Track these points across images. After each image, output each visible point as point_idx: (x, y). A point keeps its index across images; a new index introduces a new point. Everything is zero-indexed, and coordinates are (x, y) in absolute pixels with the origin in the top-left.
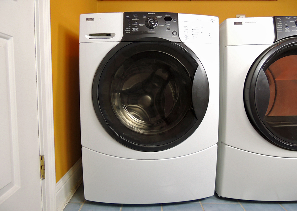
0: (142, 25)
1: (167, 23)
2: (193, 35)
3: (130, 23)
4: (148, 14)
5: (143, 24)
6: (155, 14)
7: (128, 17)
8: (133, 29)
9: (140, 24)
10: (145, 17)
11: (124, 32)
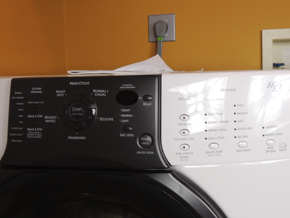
0: (50, 119)
1: (123, 110)
2: (209, 142)
3: (21, 113)
4: (71, 83)
5: (55, 117)
6: (88, 83)
7: (19, 95)
8: (29, 129)
9: (46, 117)
10: (60, 93)
11: (10, 138)
